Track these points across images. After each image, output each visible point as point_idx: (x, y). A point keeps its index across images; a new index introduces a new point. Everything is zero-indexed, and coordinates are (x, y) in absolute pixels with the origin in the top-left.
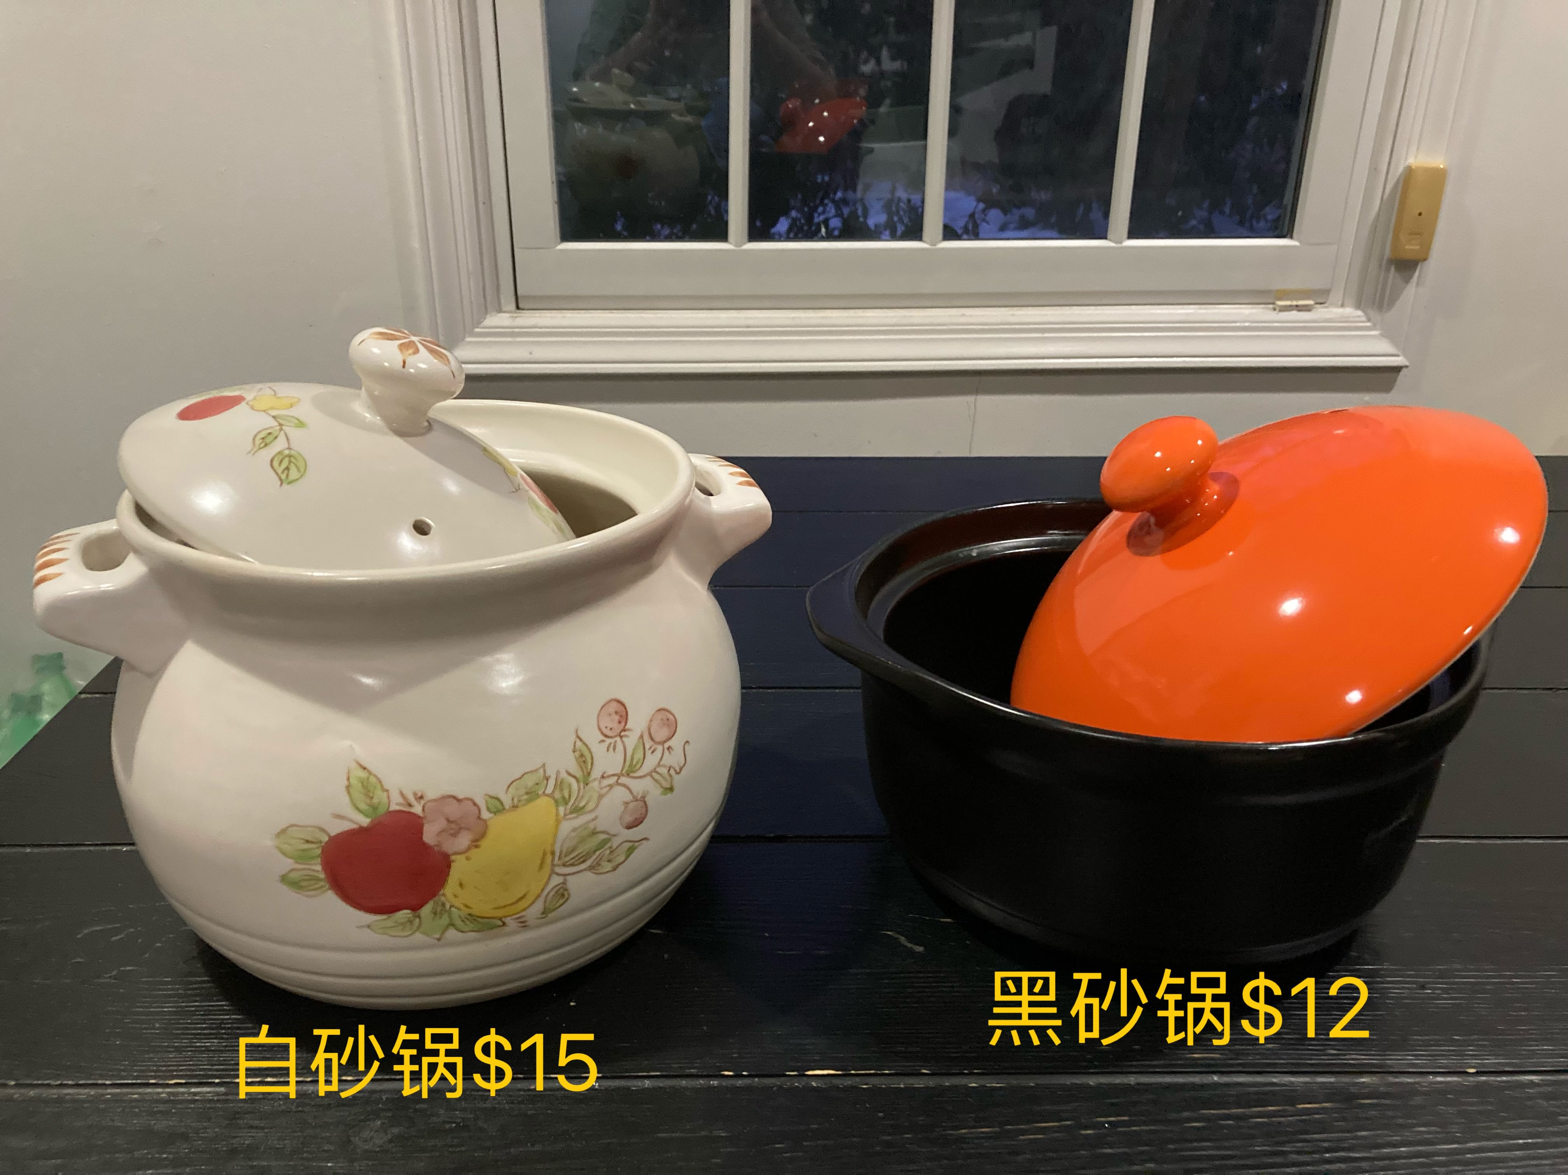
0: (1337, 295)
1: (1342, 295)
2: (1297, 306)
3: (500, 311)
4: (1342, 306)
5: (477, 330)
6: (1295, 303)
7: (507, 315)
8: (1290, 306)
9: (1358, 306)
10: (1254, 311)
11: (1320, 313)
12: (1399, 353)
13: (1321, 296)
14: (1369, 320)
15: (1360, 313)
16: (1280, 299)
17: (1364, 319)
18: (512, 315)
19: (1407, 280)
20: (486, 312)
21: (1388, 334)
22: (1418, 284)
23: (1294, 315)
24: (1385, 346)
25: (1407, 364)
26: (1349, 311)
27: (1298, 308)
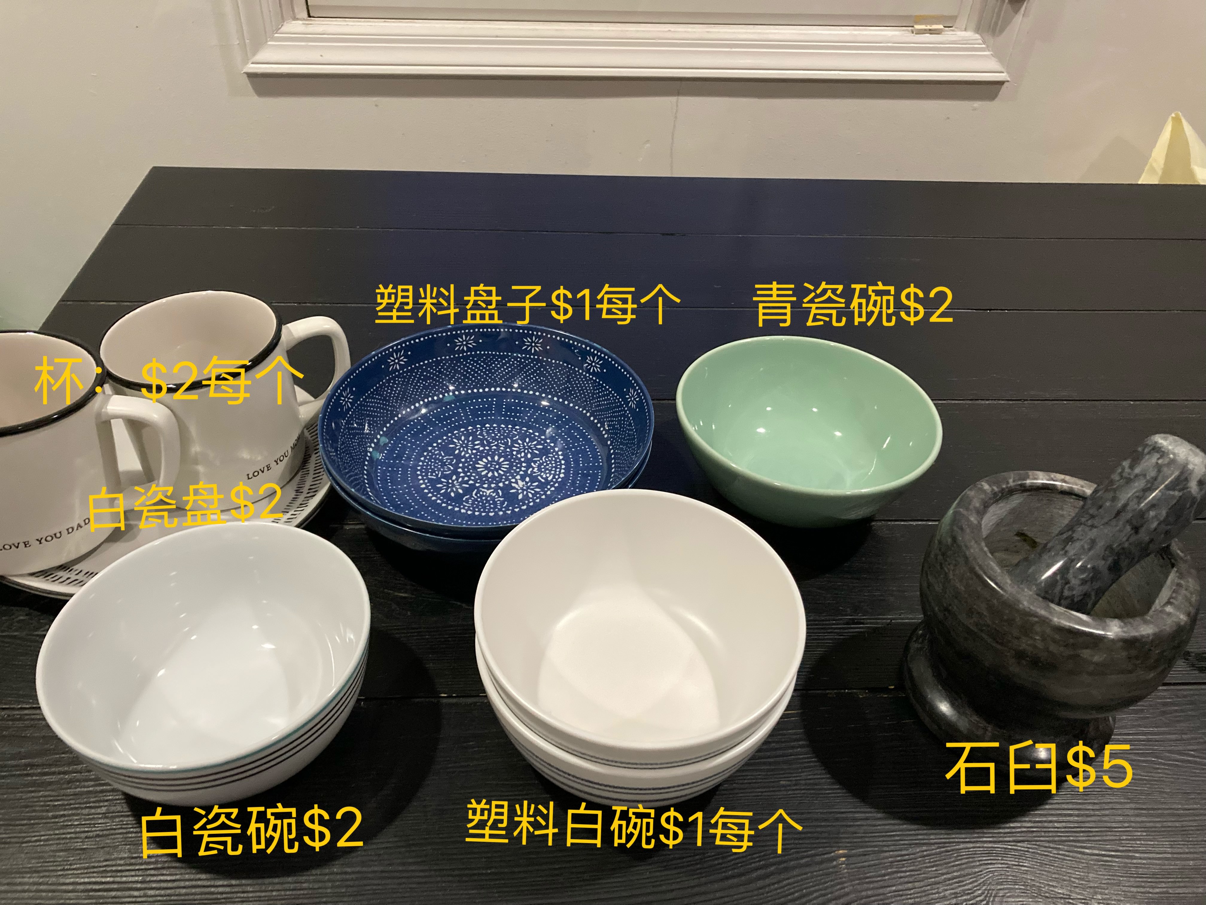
0: (962, 21)
1: (966, 22)
2: (930, 30)
3: (295, 19)
4: (965, 30)
5: (276, 35)
6: (929, 27)
7: (301, 22)
8: (925, 30)
9: (977, 30)
10: (897, 33)
11: (949, 36)
12: (1003, 70)
13: (949, 22)
14: (984, 43)
15: (978, 36)
16: (917, 23)
17: (981, 42)
18: (304, 22)
19: (1016, 11)
20: (283, 20)
21: (998, 55)
22: (1024, 15)
23: (927, 37)
24: (993, 64)
25: (1009, 79)
26: (970, 35)
27: (931, 32)
